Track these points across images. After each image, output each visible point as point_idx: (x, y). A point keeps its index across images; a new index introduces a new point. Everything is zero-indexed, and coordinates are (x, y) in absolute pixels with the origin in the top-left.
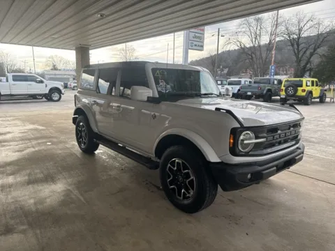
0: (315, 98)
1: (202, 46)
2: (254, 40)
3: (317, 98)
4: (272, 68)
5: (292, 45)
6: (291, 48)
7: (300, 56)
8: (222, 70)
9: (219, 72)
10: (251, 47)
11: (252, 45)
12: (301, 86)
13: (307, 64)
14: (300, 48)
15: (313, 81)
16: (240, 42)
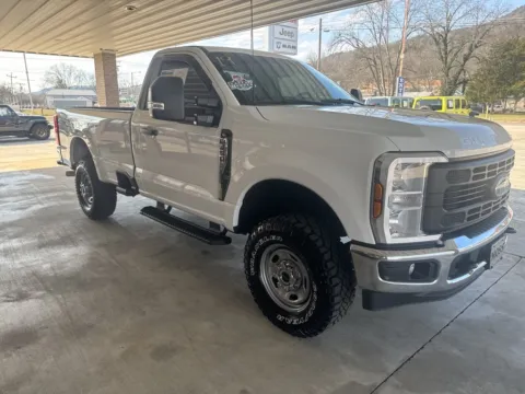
1: (294, 48)
2: (378, 35)
4: (400, 81)
5: (437, 43)
6: (435, 48)
7: (449, 60)
10: (373, 48)
11: (375, 44)
13: (459, 73)
14: (449, 48)
15: (458, 101)
16: (357, 40)
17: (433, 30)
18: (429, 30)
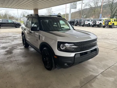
0: (115, 26)
1: (76, 7)
2: (95, 4)
3: (116, 26)
4: (101, 15)
5: (110, 6)
6: (109, 7)
7: (113, 10)
8: (84, 16)
9: (82, 17)
10: (94, 7)
11: (95, 6)
12: (110, 21)
13: (115, 13)
14: (113, 7)
15: (115, 20)
16: (90, 5)
18: (108, 3)
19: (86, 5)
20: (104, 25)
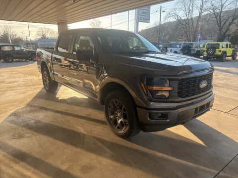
1: (149, 20)
2: (188, 14)
4: (199, 35)
5: (216, 17)
7: (221, 25)
8: (165, 36)
10: (185, 20)
13: (227, 31)
14: (222, 20)
15: (227, 45)
16: (178, 16)
17: (214, 11)
18: (212, 11)
19: (169, 16)
20: (206, 56)
